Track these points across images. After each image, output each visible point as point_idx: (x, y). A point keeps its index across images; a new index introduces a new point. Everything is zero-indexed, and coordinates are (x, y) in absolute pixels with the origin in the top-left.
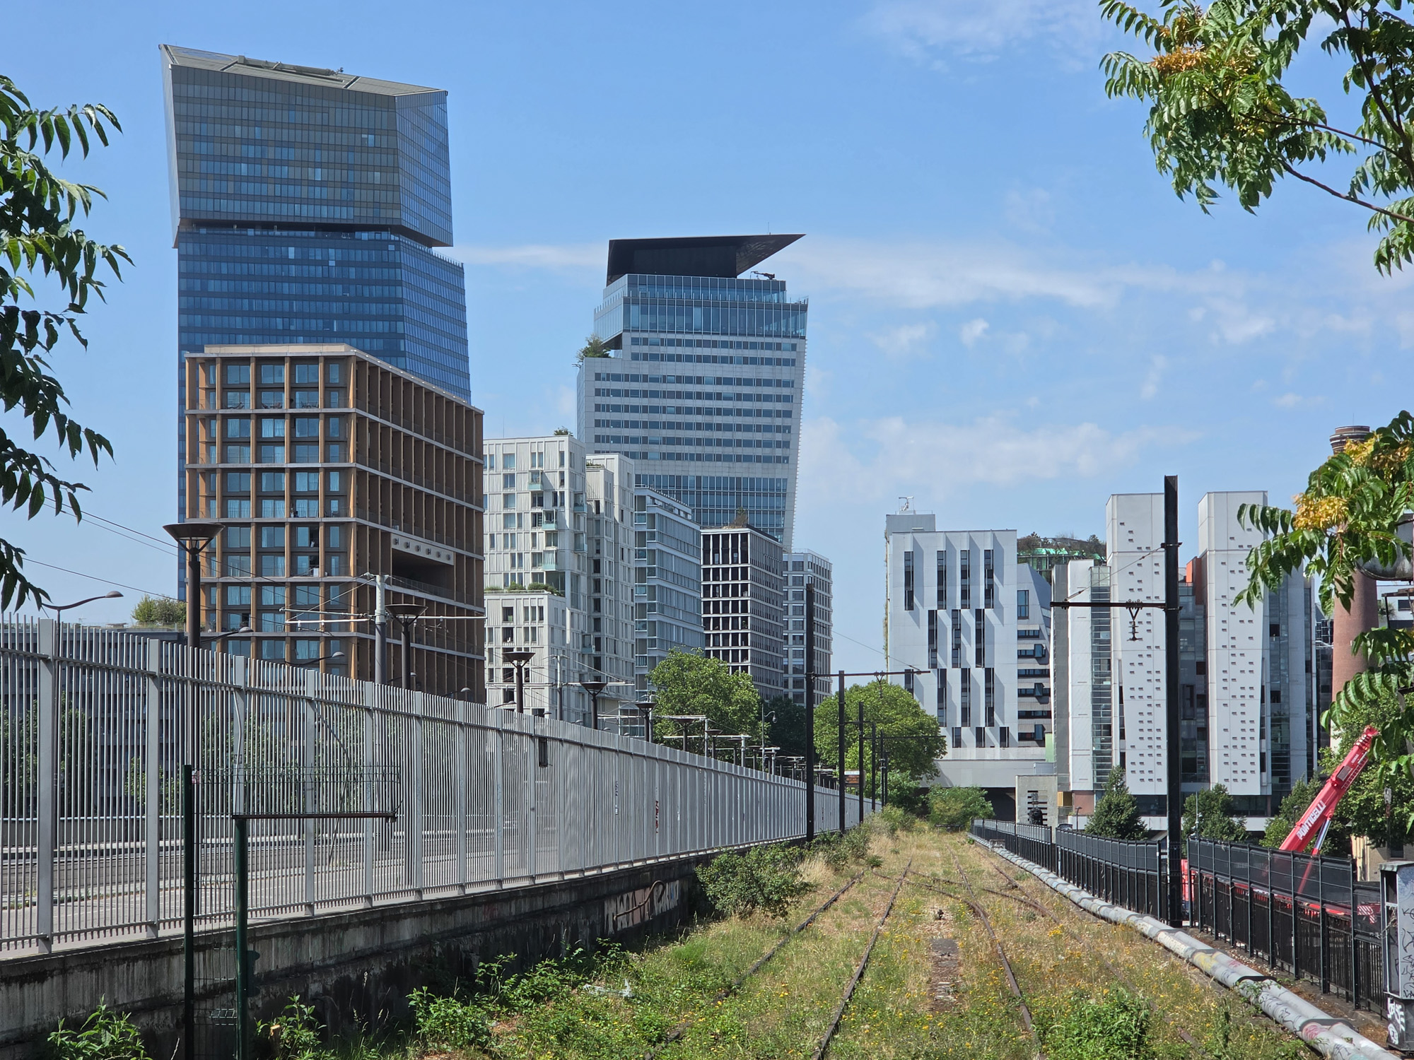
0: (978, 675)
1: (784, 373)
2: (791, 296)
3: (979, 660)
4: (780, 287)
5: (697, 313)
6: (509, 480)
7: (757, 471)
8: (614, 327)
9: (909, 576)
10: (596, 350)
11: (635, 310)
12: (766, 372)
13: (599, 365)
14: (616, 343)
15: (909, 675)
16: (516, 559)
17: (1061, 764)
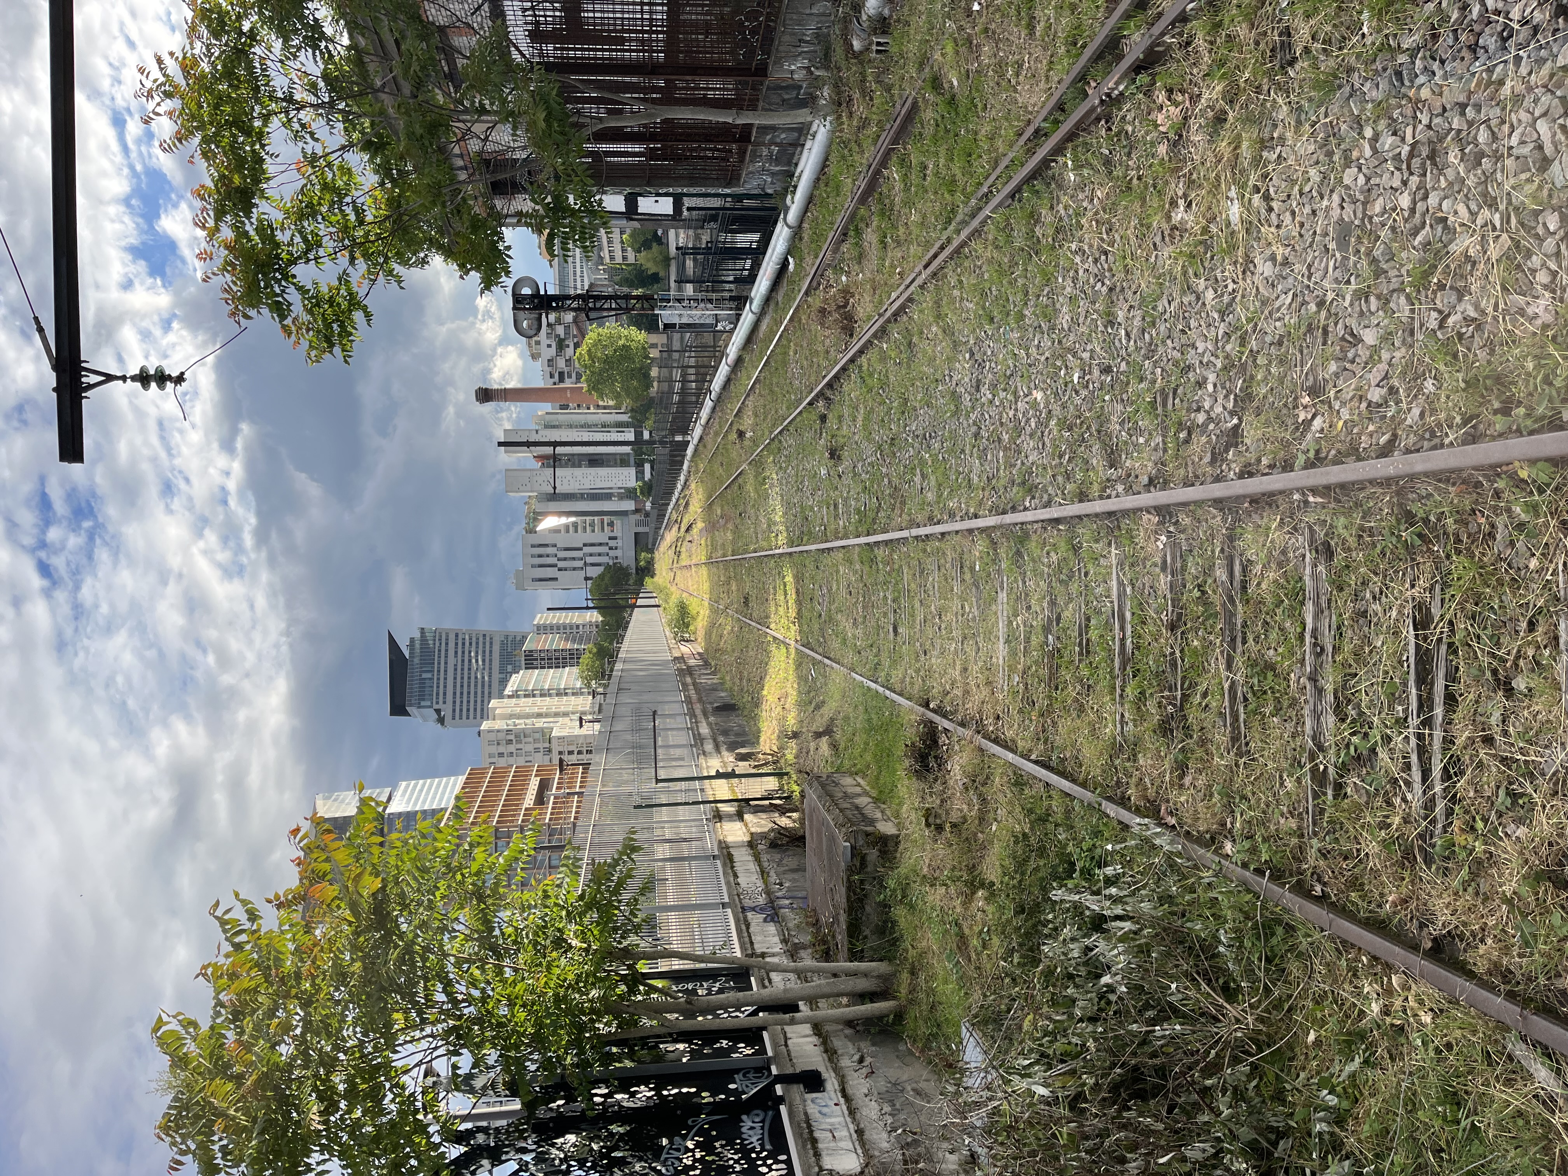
0: (587, 550)
1: (452, 637)
2: (417, 635)
3: (580, 549)
4: (412, 640)
5: (424, 676)
6: (501, 755)
7: (496, 648)
8: (431, 712)
9: (541, 580)
10: (441, 720)
11: (423, 703)
12: (452, 645)
13: (448, 719)
14: (438, 711)
15: (586, 579)
16: (537, 750)
17: (624, 513)
